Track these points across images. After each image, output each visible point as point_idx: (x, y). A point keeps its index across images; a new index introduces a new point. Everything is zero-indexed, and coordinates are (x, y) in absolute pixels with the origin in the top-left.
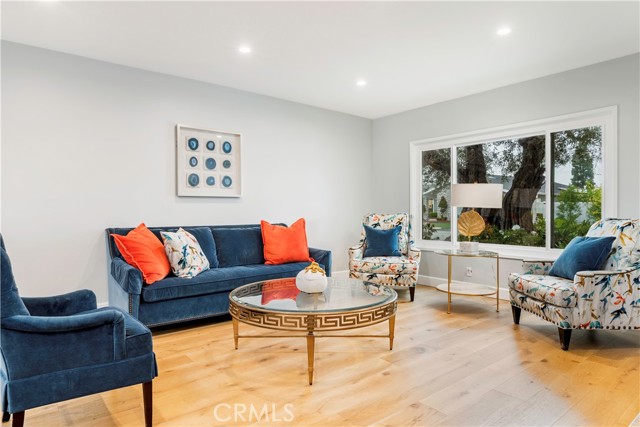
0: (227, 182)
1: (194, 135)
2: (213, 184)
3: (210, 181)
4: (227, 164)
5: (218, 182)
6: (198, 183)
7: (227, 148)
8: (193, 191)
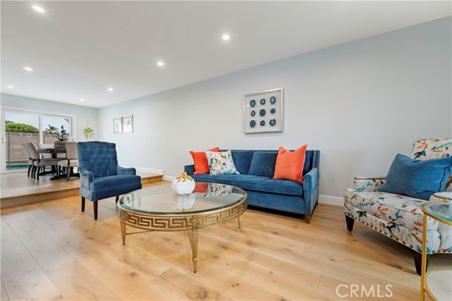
0: (273, 123)
1: (253, 98)
2: (264, 125)
3: (263, 123)
4: (273, 111)
5: (267, 123)
6: (255, 125)
7: (273, 101)
8: (253, 130)
